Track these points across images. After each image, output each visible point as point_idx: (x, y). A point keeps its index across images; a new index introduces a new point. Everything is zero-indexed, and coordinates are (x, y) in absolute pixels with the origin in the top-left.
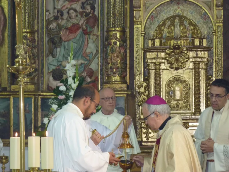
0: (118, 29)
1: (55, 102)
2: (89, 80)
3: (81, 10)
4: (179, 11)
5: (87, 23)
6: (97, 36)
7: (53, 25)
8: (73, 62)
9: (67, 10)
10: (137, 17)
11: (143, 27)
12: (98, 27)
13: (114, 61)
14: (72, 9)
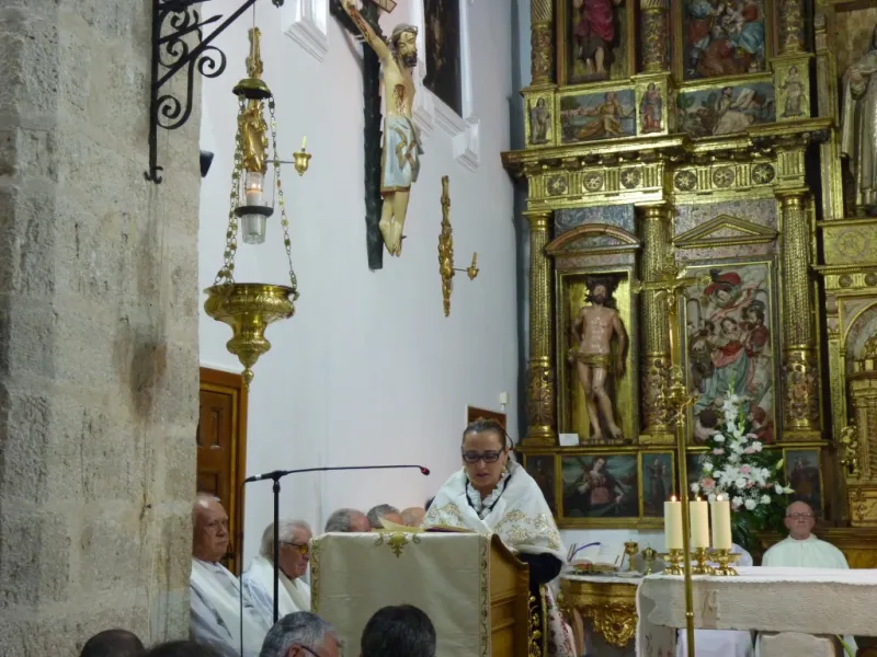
0: (802, 346)
1: (708, 458)
2: (758, 426)
3: (742, 321)
5: (752, 338)
6: (769, 358)
7: (699, 344)
8: (735, 398)
9: (721, 320)
10: (833, 327)
11: (843, 344)
12: (770, 345)
13: (798, 396)
14: (728, 319)
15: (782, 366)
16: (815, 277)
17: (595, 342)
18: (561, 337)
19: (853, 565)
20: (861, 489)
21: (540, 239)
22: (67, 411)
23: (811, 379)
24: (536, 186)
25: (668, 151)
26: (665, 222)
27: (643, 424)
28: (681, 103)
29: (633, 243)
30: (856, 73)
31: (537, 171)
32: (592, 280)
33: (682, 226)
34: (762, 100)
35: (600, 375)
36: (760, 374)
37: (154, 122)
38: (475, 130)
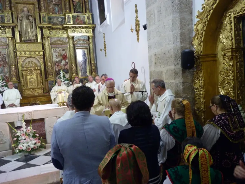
0: (13, 65)
2: (6, 79)
3: (2, 60)
4: (31, 60)
5: (4, 63)
6: (7, 67)
10: (19, 62)
11: (21, 64)
13: (13, 74)
15: (10, 68)
20: (24, 90)
23: (15, 71)
30: (20, 16)
34: (3, 18)
36: (6, 70)
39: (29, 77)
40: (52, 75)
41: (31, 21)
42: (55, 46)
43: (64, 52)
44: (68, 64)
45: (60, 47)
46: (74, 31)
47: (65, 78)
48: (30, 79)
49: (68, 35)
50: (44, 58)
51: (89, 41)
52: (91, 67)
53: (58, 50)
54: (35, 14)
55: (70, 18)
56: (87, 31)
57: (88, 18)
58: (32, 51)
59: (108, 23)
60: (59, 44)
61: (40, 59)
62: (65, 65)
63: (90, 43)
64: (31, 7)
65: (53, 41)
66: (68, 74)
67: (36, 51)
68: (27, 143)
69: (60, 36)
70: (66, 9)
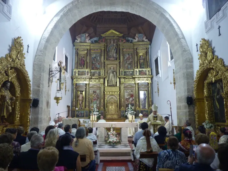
0: (102, 99)
1: (92, 111)
3: (96, 96)
4: (112, 97)
10: (106, 98)
12: (99, 99)
13: (102, 105)
15: (100, 102)
16: (104, 92)
17: (80, 98)
18: (77, 97)
19: (106, 122)
20: (107, 115)
21: (75, 86)
22: (43, 108)
23: (103, 103)
24: (74, 80)
25: (90, 78)
26: (89, 85)
27: (85, 107)
28: (91, 72)
29: (85, 87)
30: (109, 72)
31: (75, 78)
32: (80, 91)
33: (91, 86)
34: (99, 73)
35: (81, 102)
36: (98, 102)
37: (49, 81)
38: (69, 74)
39: (110, 107)
40: (124, 107)
41: (115, 74)
42: (127, 89)
43: (132, 93)
44: (133, 100)
45: (130, 89)
46: (139, 80)
47: (132, 109)
48: (111, 108)
49: (135, 82)
50: (120, 96)
51: (148, 85)
52: (149, 103)
53: (128, 91)
54: (117, 70)
55: (137, 71)
56: (147, 80)
57: (149, 71)
58: (113, 92)
59: (160, 76)
60: (129, 87)
61: (117, 96)
62: (132, 101)
63: (149, 87)
64: (115, 66)
65: (126, 85)
66: (133, 107)
67: (115, 92)
68: (113, 139)
69: (130, 82)
70: (135, 66)
